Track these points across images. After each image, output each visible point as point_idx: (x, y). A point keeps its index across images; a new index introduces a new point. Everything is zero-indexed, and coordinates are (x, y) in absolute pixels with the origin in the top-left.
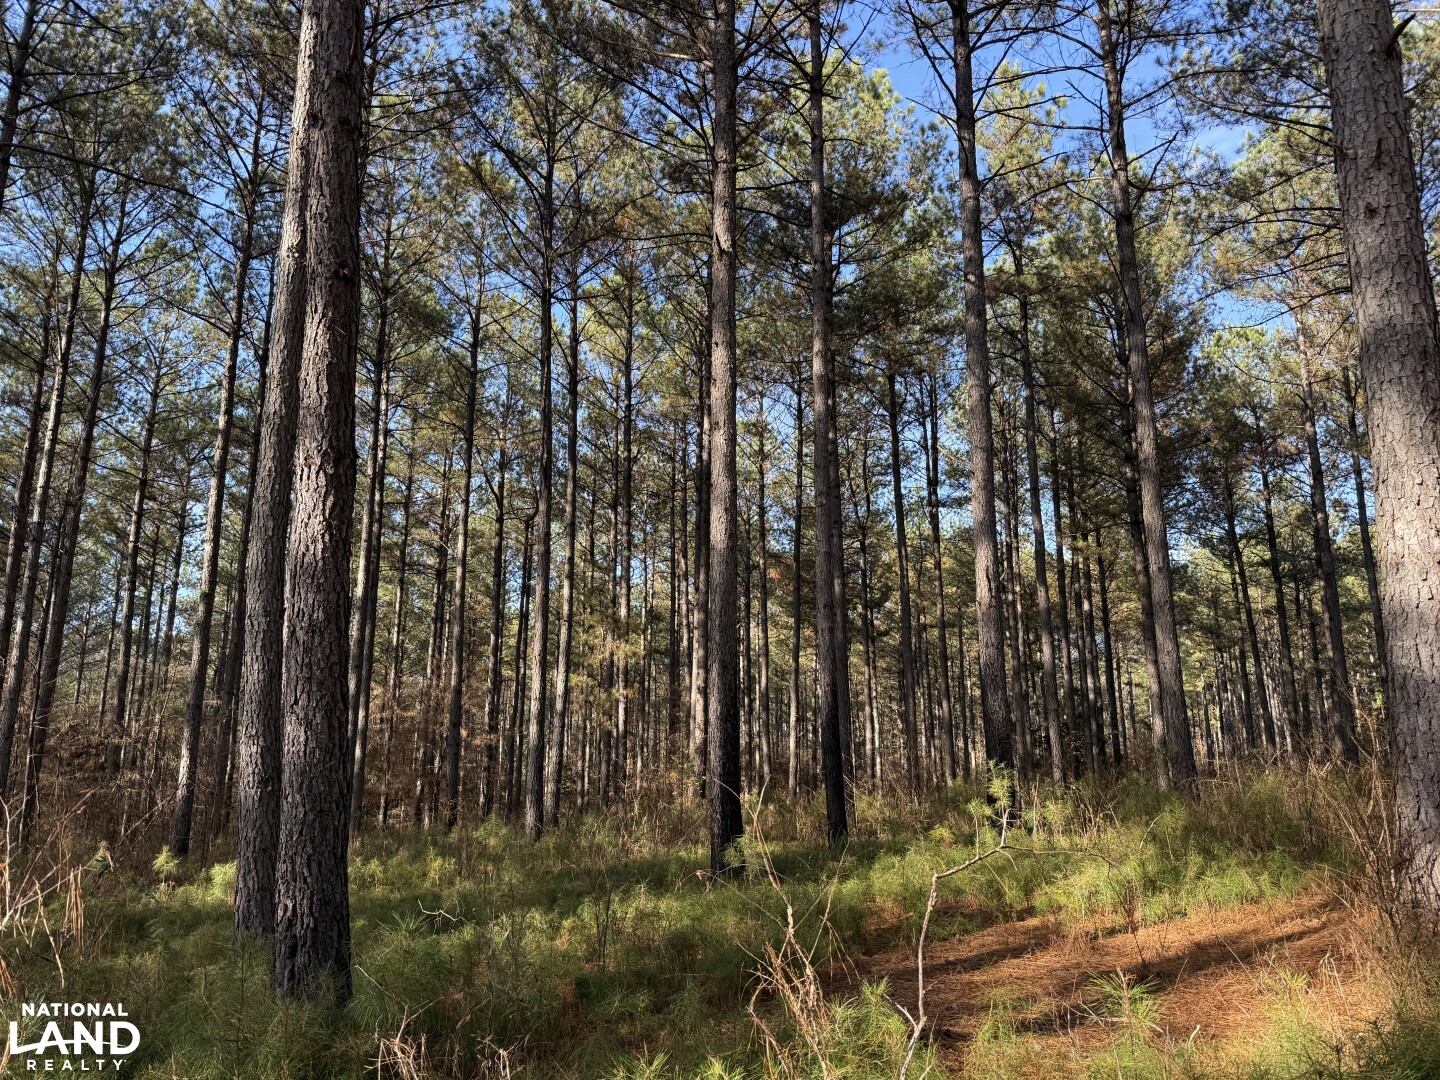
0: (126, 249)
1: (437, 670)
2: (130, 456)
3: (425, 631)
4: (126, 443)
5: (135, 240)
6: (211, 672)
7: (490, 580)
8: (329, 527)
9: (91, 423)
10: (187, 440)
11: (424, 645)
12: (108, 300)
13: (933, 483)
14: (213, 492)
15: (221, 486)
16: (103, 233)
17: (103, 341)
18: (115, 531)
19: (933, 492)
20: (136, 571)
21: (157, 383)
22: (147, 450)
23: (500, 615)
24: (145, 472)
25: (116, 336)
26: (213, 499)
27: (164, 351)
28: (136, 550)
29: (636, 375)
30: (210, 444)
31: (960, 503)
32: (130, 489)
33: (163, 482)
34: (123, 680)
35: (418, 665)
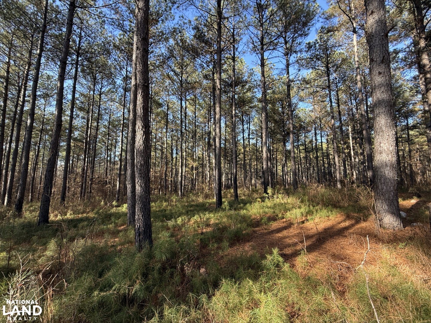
0: (103, 90)
1: (162, 167)
2: (106, 129)
3: (159, 160)
4: (105, 126)
5: (104, 89)
6: (123, 167)
7: (170, 151)
8: (144, 143)
9: (98, 123)
10: (116, 126)
11: (159, 162)
12: (100, 100)
13: (249, 135)
14: (121, 135)
15: (122, 134)
16: (98, 87)
17: (99, 107)
18: (104, 142)
19: (249, 137)
20: (108, 149)
21: (110, 115)
22: (109, 128)
23: (172, 157)
24: (109, 131)
25: (102, 106)
26: (121, 137)
27: (111, 110)
28: (108, 146)
29: (197, 114)
30: (120, 127)
31: (253, 139)
32: (106, 135)
33: (112, 133)
34: (107, 169)
35: (158, 166)
